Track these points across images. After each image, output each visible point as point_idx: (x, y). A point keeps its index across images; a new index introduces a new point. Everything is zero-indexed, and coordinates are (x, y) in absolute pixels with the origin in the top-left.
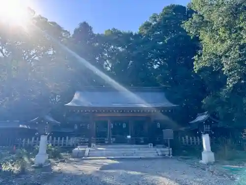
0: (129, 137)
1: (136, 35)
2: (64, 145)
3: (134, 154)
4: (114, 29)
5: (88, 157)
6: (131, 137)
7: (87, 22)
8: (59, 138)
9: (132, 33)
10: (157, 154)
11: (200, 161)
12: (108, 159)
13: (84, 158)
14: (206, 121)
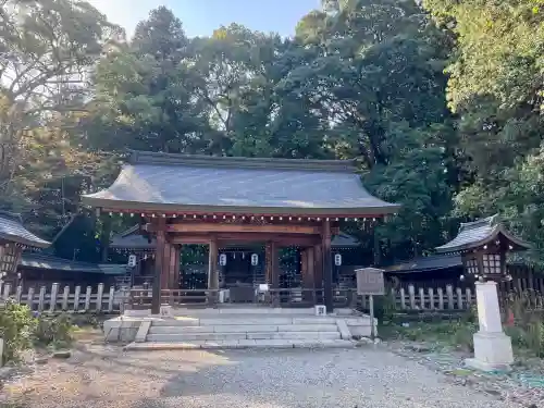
0: (264, 287)
1: (287, 42)
2: (93, 305)
3: (277, 336)
4: (234, 26)
5: (146, 341)
6: (271, 287)
7: (168, 8)
8: (78, 289)
9: (278, 38)
10: (338, 334)
11: (469, 361)
12: (201, 348)
13: (133, 345)
14: (491, 244)
